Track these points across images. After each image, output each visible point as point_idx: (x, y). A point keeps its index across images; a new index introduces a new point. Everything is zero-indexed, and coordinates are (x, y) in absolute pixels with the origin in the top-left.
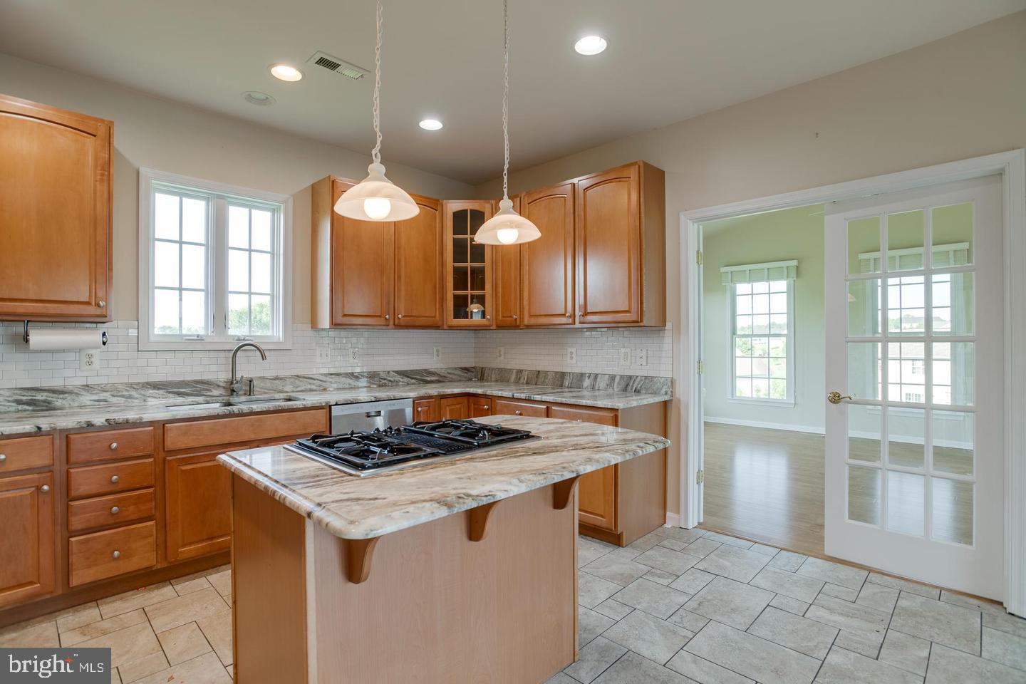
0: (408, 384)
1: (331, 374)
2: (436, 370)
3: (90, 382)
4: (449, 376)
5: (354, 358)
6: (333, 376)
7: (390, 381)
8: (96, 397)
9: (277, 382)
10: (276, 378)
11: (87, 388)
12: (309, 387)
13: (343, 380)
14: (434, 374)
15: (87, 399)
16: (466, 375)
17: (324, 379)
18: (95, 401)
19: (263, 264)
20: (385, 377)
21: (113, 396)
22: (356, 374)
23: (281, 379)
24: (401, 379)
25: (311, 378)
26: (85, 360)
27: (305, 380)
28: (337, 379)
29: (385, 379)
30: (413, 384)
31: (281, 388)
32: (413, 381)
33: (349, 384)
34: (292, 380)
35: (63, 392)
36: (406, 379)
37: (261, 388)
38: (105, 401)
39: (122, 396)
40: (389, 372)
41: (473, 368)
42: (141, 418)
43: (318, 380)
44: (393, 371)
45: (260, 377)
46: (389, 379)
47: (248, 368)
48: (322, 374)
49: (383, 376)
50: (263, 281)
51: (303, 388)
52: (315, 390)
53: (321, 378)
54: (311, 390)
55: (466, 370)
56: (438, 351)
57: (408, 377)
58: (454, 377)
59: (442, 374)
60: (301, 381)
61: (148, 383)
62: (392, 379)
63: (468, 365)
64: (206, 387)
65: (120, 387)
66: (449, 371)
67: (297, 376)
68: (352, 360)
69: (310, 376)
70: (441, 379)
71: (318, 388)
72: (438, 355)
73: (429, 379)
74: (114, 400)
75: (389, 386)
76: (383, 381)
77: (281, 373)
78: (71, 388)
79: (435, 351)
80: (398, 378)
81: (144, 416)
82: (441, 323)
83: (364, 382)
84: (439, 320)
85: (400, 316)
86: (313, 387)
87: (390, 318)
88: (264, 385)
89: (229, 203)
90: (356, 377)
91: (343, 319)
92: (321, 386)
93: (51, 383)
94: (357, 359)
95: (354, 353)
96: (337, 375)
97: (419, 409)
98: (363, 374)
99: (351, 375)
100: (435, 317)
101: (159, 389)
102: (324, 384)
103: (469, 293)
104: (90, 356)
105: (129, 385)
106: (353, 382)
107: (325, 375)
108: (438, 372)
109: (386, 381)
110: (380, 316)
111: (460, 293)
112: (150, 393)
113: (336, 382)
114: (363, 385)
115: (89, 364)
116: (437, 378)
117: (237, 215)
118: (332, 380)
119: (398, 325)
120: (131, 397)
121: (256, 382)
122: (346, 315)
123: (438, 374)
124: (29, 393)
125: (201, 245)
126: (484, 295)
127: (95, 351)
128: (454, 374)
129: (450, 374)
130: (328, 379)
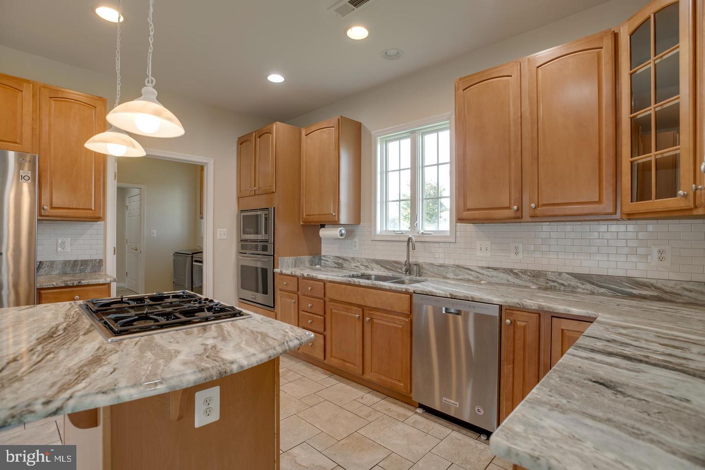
0: (593, 293)
1: (489, 268)
2: (653, 281)
3: (356, 256)
4: (686, 293)
5: (517, 253)
6: (490, 270)
7: (563, 285)
8: (355, 265)
9: (441, 268)
10: (441, 266)
11: (353, 259)
12: (467, 277)
13: (502, 275)
14: (648, 286)
15: (353, 265)
17: (481, 271)
18: (356, 266)
20: (554, 279)
21: (361, 265)
22: (515, 271)
23: (445, 267)
24: (580, 285)
25: (470, 270)
27: (464, 270)
28: (494, 273)
29: (554, 281)
30: (603, 294)
31: (445, 274)
32: (602, 290)
33: (508, 280)
34: (453, 269)
35: (346, 260)
36: (589, 286)
38: (358, 267)
39: (364, 266)
40: (560, 274)
43: (475, 271)
44: (567, 273)
45: (430, 264)
46: (560, 281)
47: (420, 257)
48: (479, 267)
49: (550, 276)
51: (461, 277)
52: (472, 280)
53: (478, 270)
54: (469, 280)
56: (661, 252)
57: (593, 284)
59: (668, 289)
60: (461, 271)
61: (374, 260)
62: (565, 283)
65: (364, 260)
66: (687, 286)
67: (458, 266)
68: (513, 255)
69: (469, 267)
70: (666, 296)
71: (476, 279)
72: (661, 259)
73: (635, 292)
74: (361, 267)
75: (559, 290)
76: (552, 284)
77: (447, 262)
78: (348, 258)
79: (655, 250)
80: (574, 282)
81: (318, 275)
82: (611, 210)
83: (525, 281)
84: (607, 206)
85: (533, 205)
86: (471, 278)
87: (520, 209)
88: (432, 270)
89: (423, 134)
90: (516, 274)
91: (466, 214)
92: (478, 277)
93: (344, 255)
94: (520, 256)
95: (516, 248)
96: (495, 269)
97: (508, 321)
98: (525, 272)
99: (510, 271)
100: (600, 202)
101: (378, 264)
102: (480, 276)
103: (652, 156)
104: (355, 243)
105: (367, 260)
106: (512, 279)
107: (482, 268)
108: (659, 285)
109: (555, 284)
110: (509, 208)
111: (642, 159)
112: (374, 265)
113: (493, 276)
114: (524, 283)
115: (355, 246)
116: (656, 294)
117: (430, 140)
118: (489, 274)
119: (536, 218)
120: (367, 267)
121: (427, 267)
122: (469, 210)
123: (656, 288)
124: (338, 259)
125: (409, 169)
126: (679, 154)
127: (357, 240)
128: (701, 293)
129: (690, 291)
130: (485, 272)
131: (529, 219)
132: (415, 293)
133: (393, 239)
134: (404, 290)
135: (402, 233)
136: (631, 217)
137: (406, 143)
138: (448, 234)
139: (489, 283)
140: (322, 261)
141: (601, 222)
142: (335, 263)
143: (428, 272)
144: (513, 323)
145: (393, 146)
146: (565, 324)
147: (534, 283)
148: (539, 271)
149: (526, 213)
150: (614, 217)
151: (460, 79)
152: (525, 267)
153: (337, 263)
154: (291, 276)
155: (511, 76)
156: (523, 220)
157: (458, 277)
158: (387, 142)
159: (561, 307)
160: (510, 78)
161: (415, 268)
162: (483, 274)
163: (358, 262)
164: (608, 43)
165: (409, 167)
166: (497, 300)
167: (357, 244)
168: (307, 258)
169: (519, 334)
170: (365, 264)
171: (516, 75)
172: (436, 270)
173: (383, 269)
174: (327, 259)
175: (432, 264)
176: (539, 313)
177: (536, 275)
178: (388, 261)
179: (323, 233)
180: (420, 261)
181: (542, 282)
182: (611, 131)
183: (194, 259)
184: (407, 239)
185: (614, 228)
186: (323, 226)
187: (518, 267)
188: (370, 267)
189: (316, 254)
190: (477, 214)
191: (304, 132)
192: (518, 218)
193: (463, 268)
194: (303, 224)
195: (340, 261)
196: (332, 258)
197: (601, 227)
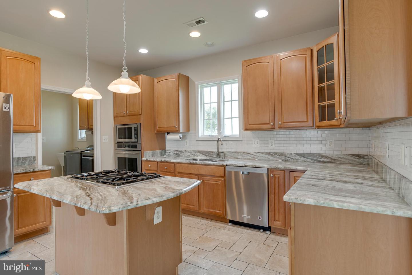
0: (305, 162)
1: (259, 153)
2: (328, 155)
3: (187, 149)
4: (340, 159)
5: (272, 145)
6: (260, 153)
7: (292, 159)
8: (187, 154)
9: (235, 154)
10: (235, 153)
11: (186, 151)
12: (248, 157)
13: (265, 156)
14: (326, 157)
15: (186, 154)
16: (357, 160)
17: (255, 154)
18: (188, 155)
19: (236, 105)
21: (191, 154)
22: (271, 153)
23: (237, 153)
24: (300, 158)
25: (250, 154)
27: (247, 154)
28: (261, 155)
29: (289, 157)
30: (309, 162)
31: (237, 157)
32: (309, 160)
34: (241, 154)
35: (181, 152)
36: (303, 159)
38: (189, 155)
39: (192, 154)
40: (291, 154)
41: (367, 155)
42: (170, 161)
43: (253, 155)
44: (294, 153)
45: (229, 152)
47: (224, 148)
48: (254, 152)
49: (287, 155)
50: (236, 113)
51: (246, 158)
52: (251, 159)
54: (249, 159)
55: (359, 156)
56: (330, 142)
57: (305, 157)
58: (345, 161)
59: (333, 158)
60: (245, 154)
61: (198, 151)
62: (293, 158)
63: (361, 153)
64: (212, 153)
65: (192, 152)
66: (340, 156)
67: (244, 152)
68: (270, 146)
69: (249, 153)
70: (333, 161)
71: (253, 158)
72: (330, 145)
73: (321, 160)
74: (191, 155)
75: (291, 161)
76: (288, 158)
77: (238, 151)
78: (183, 151)
79: (328, 141)
80: (297, 157)
82: (311, 125)
83: (276, 158)
84: (310, 123)
85: (280, 123)
86: (250, 158)
87: (274, 124)
88: (230, 155)
89: (223, 85)
90: (272, 155)
91: (249, 127)
93: (180, 149)
94: (273, 146)
95: (272, 143)
96: (262, 153)
97: (272, 175)
98: (275, 154)
99: (269, 154)
100: (307, 121)
101: (201, 153)
102: (255, 157)
103: (326, 103)
104: (187, 142)
105: (194, 151)
106: (270, 157)
107: (256, 153)
108: (330, 156)
109: (289, 158)
110: (269, 124)
111: (322, 104)
112: (198, 154)
113: (261, 157)
115: (187, 144)
116: (329, 160)
117: (227, 88)
118: (259, 155)
119: (280, 128)
120: (194, 155)
121: (228, 154)
122: (250, 125)
123: (330, 158)
124: (176, 151)
125: (216, 102)
126: (335, 103)
127: (188, 140)
128: (345, 159)
129: (341, 158)
130: (257, 154)
131: (278, 129)
132: (226, 165)
133: (208, 140)
134: (221, 165)
135: (213, 136)
136: (319, 127)
137: (215, 89)
138: (238, 136)
139: (259, 160)
140: (166, 153)
141: (307, 130)
143: (228, 156)
144: (274, 176)
145: (207, 90)
146: (295, 174)
147: (280, 159)
148: (282, 153)
149: (277, 126)
150: (312, 128)
151: (245, 61)
152: (275, 151)
153: (176, 154)
154: (154, 161)
155: (269, 62)
156: (275, 129)
157: (244, 158)
158: (203, 88)
159: (293, 167)
160: (268, 63)
161: (221, 154)
162: (256, 156)
163: (189, 152)
164: (309, 53)
165: (217, 101)
166: (266, 166)
167: (188, 143)
168: (159, 152)
169: (277, 180)
170: (193, 154)
171: (271, 62)
172: (232, 155)
173: (203, 155)
174: (169, 152)
175: (230, 152)
176: (284, 170)
177: (281, 155)
178: (206, 151)
179: (169, 137)
180: (224, 150)
181: (283, 158)
182: (311, 91)
183: (82, 155)
184: (217, 140)
185: (312, 132)
186: (168, 133)
187: (272, 151)
188: (196, 155)
189: (163, 149)
190: (255, 127)
191: (156, 81)
192: (273, 128)
193: (246, 153)
194: (156, 132)
195: (178, 153)
196: (173, 151)
197: (307, 132)
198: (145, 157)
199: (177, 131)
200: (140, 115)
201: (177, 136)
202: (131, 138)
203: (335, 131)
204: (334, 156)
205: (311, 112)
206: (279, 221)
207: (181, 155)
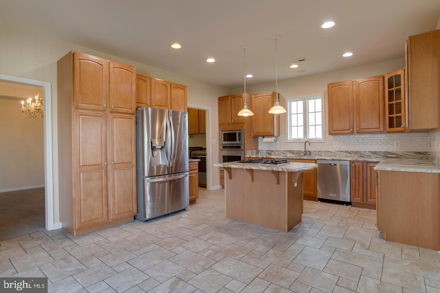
0: (376, 157)
1: (339, 151)
2: (395, 152)
3: (278, 149)
4: (404, 155)
5: (349, 145)
8: (278, 153)
10: (319, 151)
11: (277, 151)
12: (330, 155)
13: (344, 153)
14: (394, 154)
15: (277, 153)
16: (418, 156)
17: (336, 152)
19: (319, 116)
20: (364, 154)
21: (281, 153)
23: (321, 152)
24: (372, 155)
25: (331, 152)
26: (276, 145)
28: (341, 153)
29: (363, 154)
30: (380, 157)
31: (321, 154)
32: (380, 156)
33: (347, 155)
34: (324, 152)
35: (273, 152)
36: (375, 155)
37: (315, 154)
40: (366, 151)
41: (426, 152)
43: (333, 153)
44: (368, 151)
47: (309, 148)
48: (335, 151)
49: (362, 153)
50: (319, 121)
51: (328, 155)
53: (335, 152)
55: (419, 153)
56: (397, 143)
57: (377, 154)
59: (399, 154)
61: (287, 151)
62: (367, 155)
63: (421, 151)
64: (300, 153)
65: (282, 151)
66: (404, 153)
67: (326, 151)
68: (348, 146)
70: (399, 157)
72: (397, 145)
73: (390, 156)
74: (281, 154)
76: (363, 155)
77: (321, 150)
78: (274, 150)
79: (395, 142)
80: (370, 154)
82: (383, 131)
84: (382, 129)
85: (358, 129)
86: (332, 155)
87: (353, 130)
88: (315, 153)
89: (308, 100)
90: (350, 153)
91: (333, 132)
92: (335, 155)
93: (272, 150)
94: (351, 146)
95: (349, 144)
96: (341, 151)
97: (353, 165)
98: (352, 152)
99: (348, 152)
100: (379, 128)
101: (290, 152)
102: (336, 154)
103: (395, 115)
104: (277, 144)
105: (284, 151)
106: (348, 155)
108: (397, 153)
109: (364, 155)
110: (349, 130)
111: (391, 116)
112: (288, 153)
113: (340, 154)
114: (353, 156)
115: (277, 145)
116: (396, 156)
117: (311, 103)
119: (358, 133)
120: (284, 154)
121: (313, 152)
122: (334, 130)
123: (396, 154)
124: (268, 151)
125: (302, 113)
126: (401, 116)
127: (278, 142)
128: (409, 155)
129: (406, 154)
130: (337, 153)
131: (356, 133)
132: (318, 159)
133: (296, 142)
134: (313, 159)
135: (300, 139)
136: (388, 132)
137: (301, 103)
138: (322, 139)
140: (260, 152)
141: (379, 134)
142: (267, 153)
144: (355, 166)
145: (294, 104)
146: (371, 165)
147: (357, 155)
148: (358, 151)
149: (355, 131)
150: (384, 132)
151: (330, 84)
152: (352, 150)
153: (268, 153)
156: (354, 134)
157: (327, 155)
158: (291, 102)
159: (370, 160)
160: (349, 86)
161: (308, 153)
162: (336, 153)
163: (280, 152)
164: (381, 79)
166: (349, 159)
167: (279, 144)
168: (255, 151)
169: (357, 169)
171: (351, 85)
172: (317, 153)
173: (292, 154)
174: (262, 152)
175: (315, 151)
176: (363, 162)
177: (357, 153)
179: (264, 140)
180: (309, 150)
181: (359, 155)
182: (383, 107)
184: (305, 142)
185: (383, 136)
186: (264, 137)
187: (350, 150)
189: (257, 149)
190: (337, 132)
191: (253, 97)
192: (352, 133)
193: (328, 152)
194: (253, 136)
195: (270, 152)
196: (265, 151)
197: (379, 136)
198: (247, 155)
199: (272, 136)
200: (244, 123)
201: (272, 139)
202: (235, 140)
203: (400, 135)
204: (400, 153)
205: (383, 122)
206: (358, 197)
207: (272, 154)
